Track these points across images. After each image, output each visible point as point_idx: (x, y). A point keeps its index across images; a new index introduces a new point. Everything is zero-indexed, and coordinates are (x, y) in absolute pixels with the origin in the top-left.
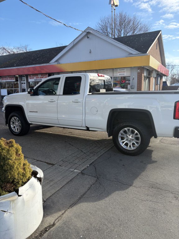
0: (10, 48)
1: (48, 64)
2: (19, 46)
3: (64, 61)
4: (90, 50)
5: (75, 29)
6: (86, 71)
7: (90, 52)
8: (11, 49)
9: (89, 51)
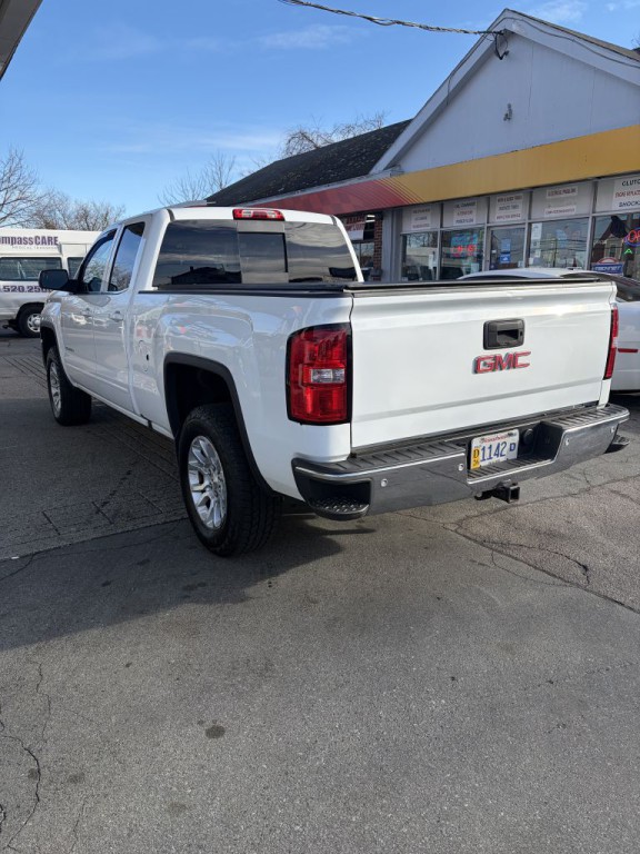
0: (321, 131)
1: (364, 179)
2: (352, 122)
3: (417, 163)
4: (509, 106)
5: (427, 28)
6: (492, 198)
7: (508, 117)
8: (326, 134)
9: (506, 111)
